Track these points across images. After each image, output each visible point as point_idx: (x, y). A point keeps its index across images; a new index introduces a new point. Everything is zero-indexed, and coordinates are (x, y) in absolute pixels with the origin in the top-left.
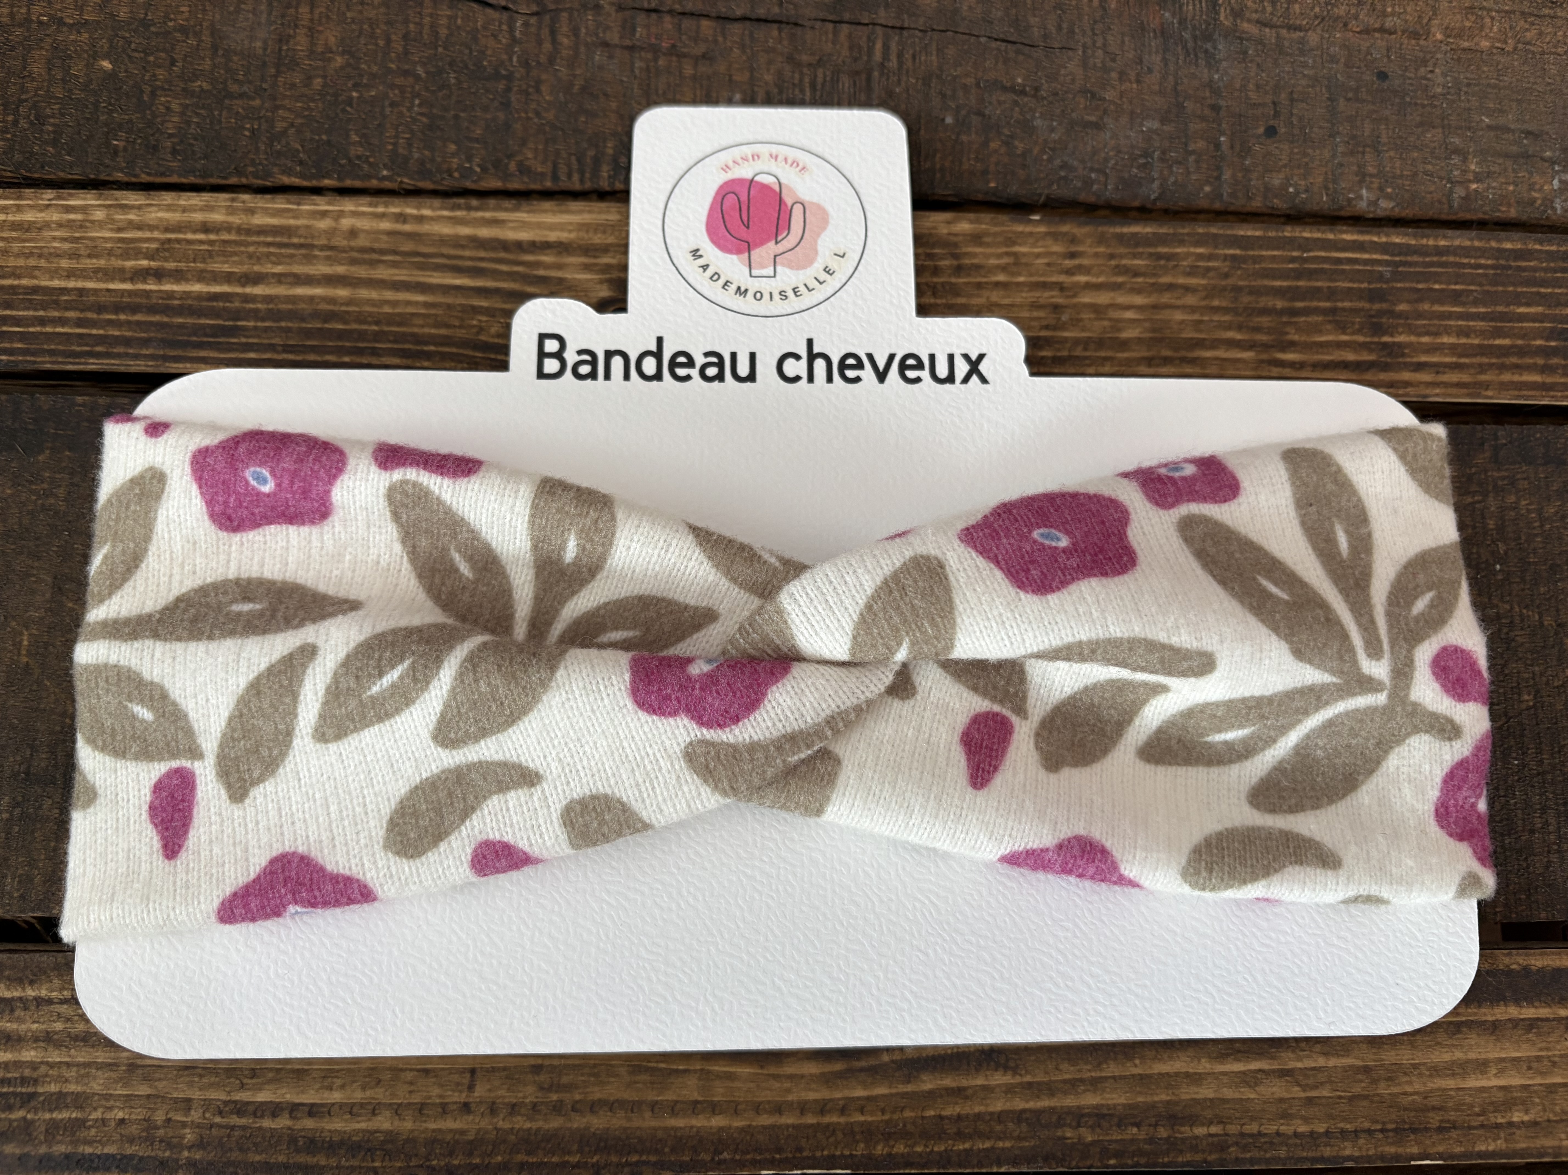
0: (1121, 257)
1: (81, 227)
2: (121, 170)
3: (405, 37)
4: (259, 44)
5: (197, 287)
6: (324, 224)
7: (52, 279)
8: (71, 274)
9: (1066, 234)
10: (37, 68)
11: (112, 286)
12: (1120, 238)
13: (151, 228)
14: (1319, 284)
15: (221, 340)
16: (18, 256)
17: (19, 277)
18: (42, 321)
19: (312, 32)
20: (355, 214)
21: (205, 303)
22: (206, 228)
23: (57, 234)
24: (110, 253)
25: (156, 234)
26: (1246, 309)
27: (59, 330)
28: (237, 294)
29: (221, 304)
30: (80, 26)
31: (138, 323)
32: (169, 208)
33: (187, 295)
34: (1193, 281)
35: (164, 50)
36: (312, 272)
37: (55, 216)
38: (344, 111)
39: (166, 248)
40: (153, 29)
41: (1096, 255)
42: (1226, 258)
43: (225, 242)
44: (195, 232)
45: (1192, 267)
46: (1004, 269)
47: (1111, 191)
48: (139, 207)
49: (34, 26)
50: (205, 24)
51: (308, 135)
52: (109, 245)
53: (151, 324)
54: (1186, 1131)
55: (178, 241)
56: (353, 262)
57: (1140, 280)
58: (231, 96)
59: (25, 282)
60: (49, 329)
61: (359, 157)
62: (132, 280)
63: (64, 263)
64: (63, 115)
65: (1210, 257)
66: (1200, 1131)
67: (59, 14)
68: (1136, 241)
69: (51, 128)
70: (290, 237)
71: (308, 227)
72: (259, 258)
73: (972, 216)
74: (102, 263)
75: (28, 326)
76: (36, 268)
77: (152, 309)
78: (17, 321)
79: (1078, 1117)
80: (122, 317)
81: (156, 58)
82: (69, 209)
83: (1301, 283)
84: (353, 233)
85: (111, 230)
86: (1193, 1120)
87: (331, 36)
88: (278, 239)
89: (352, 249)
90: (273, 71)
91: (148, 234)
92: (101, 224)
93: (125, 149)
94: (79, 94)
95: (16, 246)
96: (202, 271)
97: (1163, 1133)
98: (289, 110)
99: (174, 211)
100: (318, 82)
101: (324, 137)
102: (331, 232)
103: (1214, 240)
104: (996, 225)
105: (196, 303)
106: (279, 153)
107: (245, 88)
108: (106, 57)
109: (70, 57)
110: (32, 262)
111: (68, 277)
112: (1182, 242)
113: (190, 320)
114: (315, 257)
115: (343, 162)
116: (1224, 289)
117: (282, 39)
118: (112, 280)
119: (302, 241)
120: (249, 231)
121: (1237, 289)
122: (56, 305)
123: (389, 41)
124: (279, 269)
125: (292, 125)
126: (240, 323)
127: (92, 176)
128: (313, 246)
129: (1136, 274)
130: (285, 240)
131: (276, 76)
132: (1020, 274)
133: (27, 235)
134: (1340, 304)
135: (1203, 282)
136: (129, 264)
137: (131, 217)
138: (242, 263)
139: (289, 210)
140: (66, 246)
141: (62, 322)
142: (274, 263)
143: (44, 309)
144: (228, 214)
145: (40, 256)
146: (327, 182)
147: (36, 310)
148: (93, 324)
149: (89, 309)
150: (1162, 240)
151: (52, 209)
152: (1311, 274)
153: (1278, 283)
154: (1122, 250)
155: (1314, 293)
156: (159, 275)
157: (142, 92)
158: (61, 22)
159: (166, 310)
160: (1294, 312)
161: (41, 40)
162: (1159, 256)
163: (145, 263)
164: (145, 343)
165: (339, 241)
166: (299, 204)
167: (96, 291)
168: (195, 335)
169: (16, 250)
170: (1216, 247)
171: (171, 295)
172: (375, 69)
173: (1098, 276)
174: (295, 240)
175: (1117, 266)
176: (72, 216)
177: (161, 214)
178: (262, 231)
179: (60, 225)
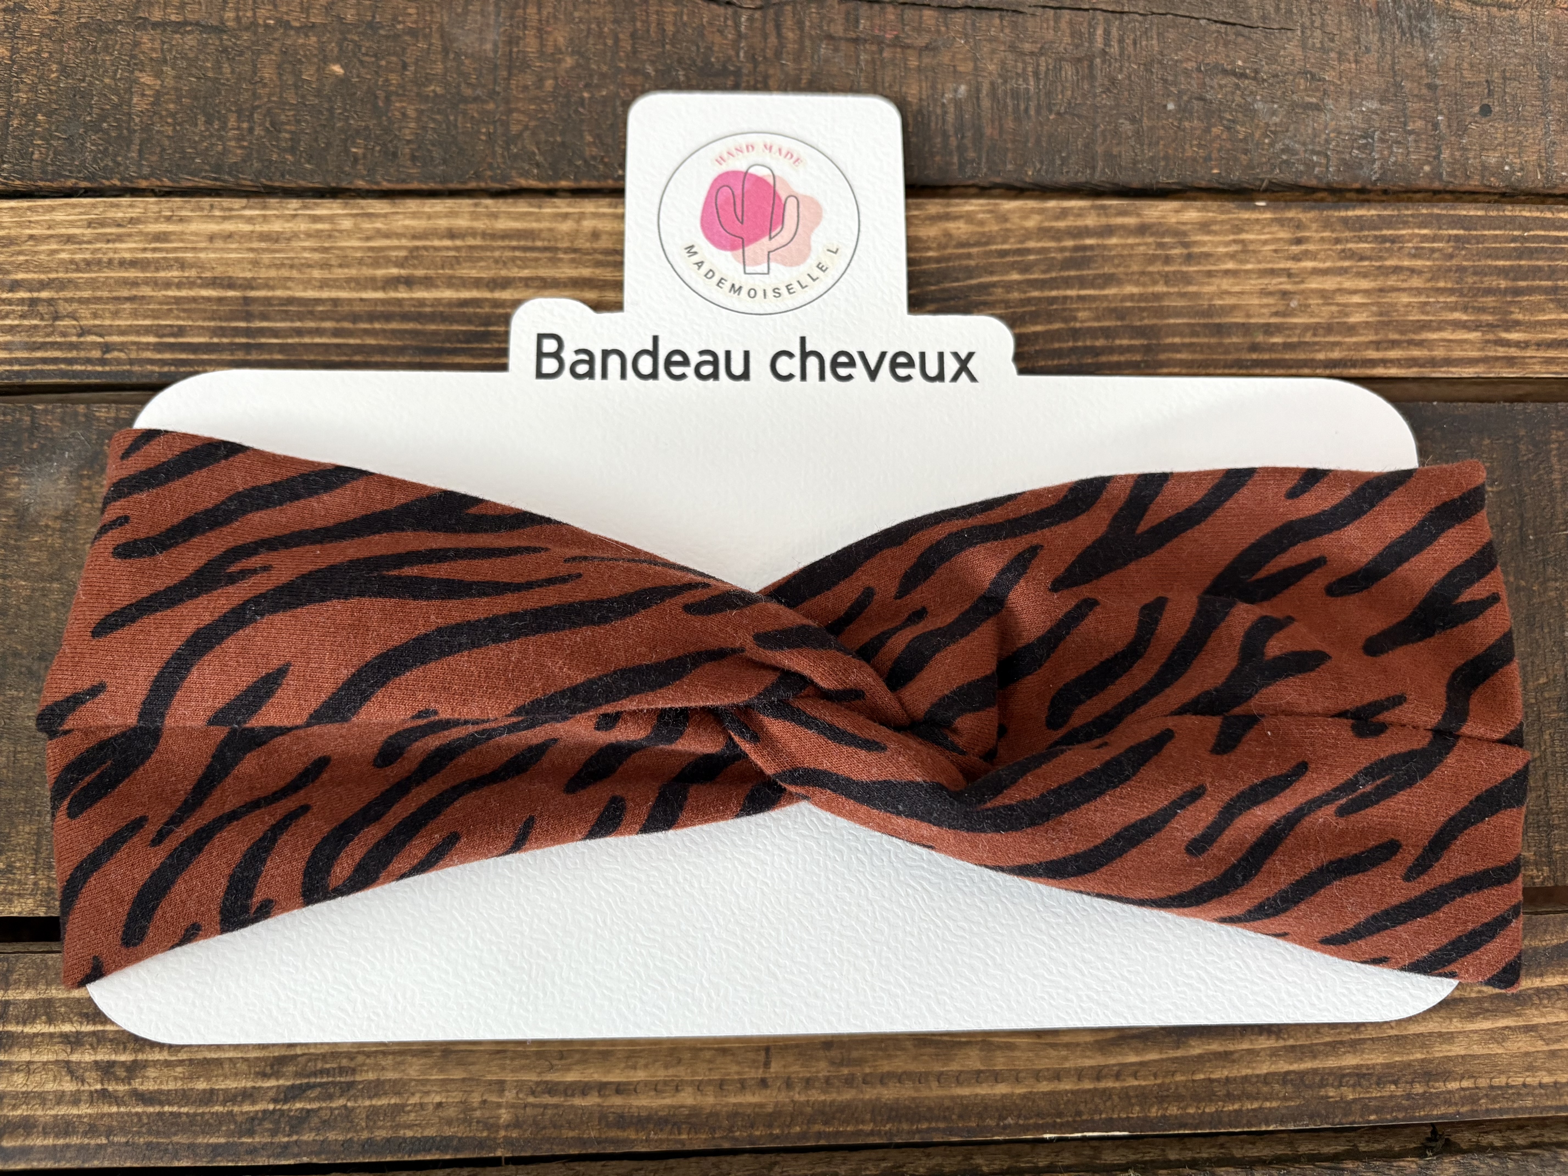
0: (1347, 241)
1: (330, 236)
2: (362, 178)
3: (633, 35)
4: (488, 46)
5: (448, 294)
6: (566, 226)
7: (305, 289)
8: (324, 284)
9: (1291, 219)
10: (268, 73)
11: (365, 295)
12: (1345, 221)
13: (399, 236)
14: (1540, 263)
15: (475, 345)
16: (269, 267)
17: (272, 288)
18: (299, 332)
19: (541, 33)
20: (595, 215)
21: (455, 310)
22: (451, 234)
23: (306, 244)
24: (361, 262)
25: (404, 242)
26: (1470, 289)
27: (318, 340)
28: (487, 300)
29: (471, 310)
30: (307, 29)
31: (393, 332)
32: (415, 215)
33: (438, 301)
34: (1419, 263)
35: (395, 54)
36: (558, 275)
37: (303, 226)
38: (576, 112)
39: (413, 256)
40: (382, 32)
41: (1322, 239)
42: (1449, 238)
43: (471, 247)
44: (441, 237)
45: (1417, 248)
46: (1232, 256)
47: (1334, 175)
48: (385, 216)
49: (261, 30)
50: (434, 27)
51: (543, 137)
52: (359, 255)
53: (405, 331)
54: (1440, 1086)
55: (426, 248)
56: (598, 264)
57: (1366, 263)
58: (465, 100)
59: (279, 293)
60: (307, 340)
61: (594, 158)
62: (384, 289)
63: (317, 274)
64: (298, 122)
65: (1434, 239)
66: (1453, 1085)
67: (286, 17)
68: (1360, 224)
69: (287, 136)
70: (534, 240)
71: (551, 230)
72: (505, 263)
73: (1198, 204)
74: (353, 272)
75: (287, 337)
76: (289, 279)
77: (405, 317)
78: (275, 333)
79: (1340, 1077)
80: (377, 326)
81: (389, 63)
82: (316, 219)
83: (1523, 263)
84: (595, 235)
85: (360, 239)
86: (1447, 1076)
87: (560, 36)
88: (522, 243)
89: (595, 251)
90: (505, 74)
91: (395, 242)
92: (349, 234)
93: (365, 156)
94: (312, 100)
95: (266, 257)
96: (451, 277)
97: (1419, 1089)
98: (523, 112)
99: (420, 218)
100: (549, 83)
101: (559, 139)
102: (574, 235)
103: (1438, 221)
104: (1222, 213)
105: (447, 310)
106: (515, 157)
107: (479, 92)
108: (337, 61)
109: (300, 62)
110: (285, 273)
111: (321, 287)
112: (1406, 224)
113: (442, 327)
114: (560, 260)
115: (579, 163)
116: (1449, 270)
117: (512, 41)
118: (365, 288)
119: (546, 244)
120: (493, 236)
121: (1461, 270)
122: (312, 315)
123: (617, 40)
124: (526, 273)
125: (526, 127)
126: (491, 329)
127: (333, 185)
128: (556, 249)
129: (1362, 259)
130: (529, 244)
131: (508, 79)
132: (1248, 262)
133: (276, 246)
134: (1560, 283)
135: (1428, 263)
136: (380, 272)
137: (379, 225)
138: (488, 268)
139: (531, 214)
140: (317, 256)
141: (319, 332)
142: (519, 267)
143: (300, 320)
144: (472, 220)
145: (292, 267)
146: (564, 184)
147: (292, 321)
148: (350, 333)
149: (344, 318)
150: (1388, 223)
151: (299, 219)
152: (1531, 253)
153: (1501, 263)
154: (1347, 234)
155: (1535, 272)
156: (409, 282)
157: (376, 97)
158: (287, 25)
159: (419, 317)
160: (1517, 292)
161: (269, 44)
162: (1384, 239)
163: (395, 271)
164: (401, 350)
165: (583, 243)
166: (540, 207)
167: (350, 301)
168: (449, 341)
169: (267, 262)
170: (1440, 228)
171: (422, 302)
172: (605, 68)
173: (1324, 262)
174: (539, 244)
175: (1343, 251)
176: (319, 226)
177: (407, 222)
178: (506, 235)
179: (309, 235)
